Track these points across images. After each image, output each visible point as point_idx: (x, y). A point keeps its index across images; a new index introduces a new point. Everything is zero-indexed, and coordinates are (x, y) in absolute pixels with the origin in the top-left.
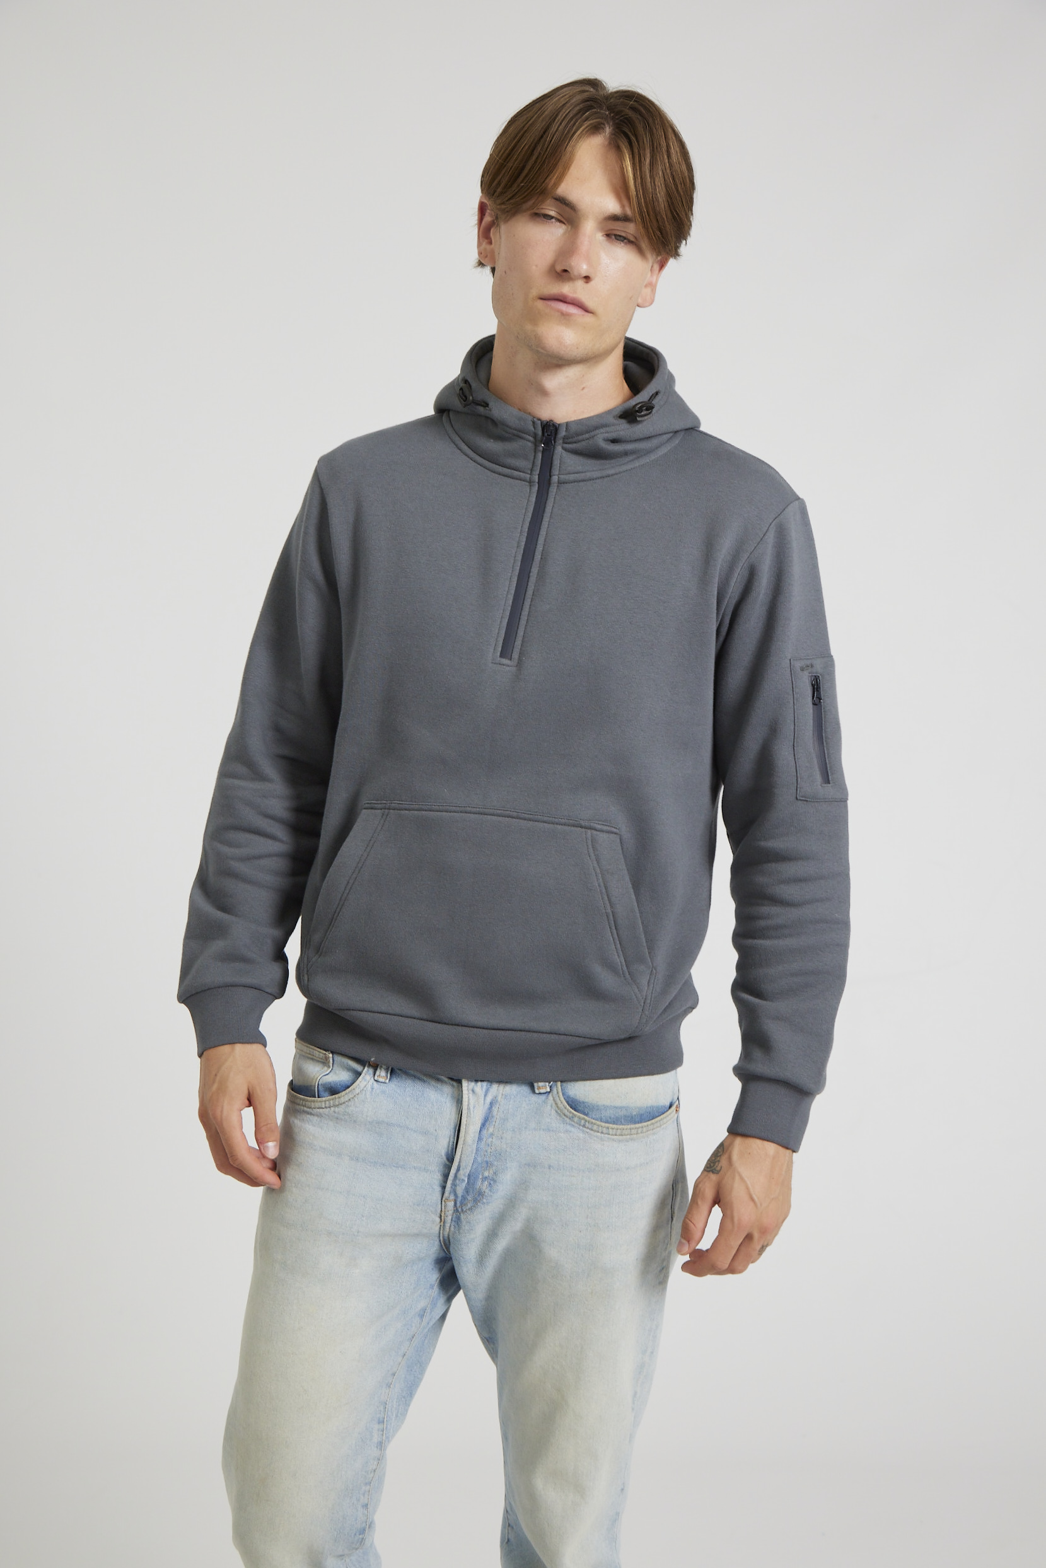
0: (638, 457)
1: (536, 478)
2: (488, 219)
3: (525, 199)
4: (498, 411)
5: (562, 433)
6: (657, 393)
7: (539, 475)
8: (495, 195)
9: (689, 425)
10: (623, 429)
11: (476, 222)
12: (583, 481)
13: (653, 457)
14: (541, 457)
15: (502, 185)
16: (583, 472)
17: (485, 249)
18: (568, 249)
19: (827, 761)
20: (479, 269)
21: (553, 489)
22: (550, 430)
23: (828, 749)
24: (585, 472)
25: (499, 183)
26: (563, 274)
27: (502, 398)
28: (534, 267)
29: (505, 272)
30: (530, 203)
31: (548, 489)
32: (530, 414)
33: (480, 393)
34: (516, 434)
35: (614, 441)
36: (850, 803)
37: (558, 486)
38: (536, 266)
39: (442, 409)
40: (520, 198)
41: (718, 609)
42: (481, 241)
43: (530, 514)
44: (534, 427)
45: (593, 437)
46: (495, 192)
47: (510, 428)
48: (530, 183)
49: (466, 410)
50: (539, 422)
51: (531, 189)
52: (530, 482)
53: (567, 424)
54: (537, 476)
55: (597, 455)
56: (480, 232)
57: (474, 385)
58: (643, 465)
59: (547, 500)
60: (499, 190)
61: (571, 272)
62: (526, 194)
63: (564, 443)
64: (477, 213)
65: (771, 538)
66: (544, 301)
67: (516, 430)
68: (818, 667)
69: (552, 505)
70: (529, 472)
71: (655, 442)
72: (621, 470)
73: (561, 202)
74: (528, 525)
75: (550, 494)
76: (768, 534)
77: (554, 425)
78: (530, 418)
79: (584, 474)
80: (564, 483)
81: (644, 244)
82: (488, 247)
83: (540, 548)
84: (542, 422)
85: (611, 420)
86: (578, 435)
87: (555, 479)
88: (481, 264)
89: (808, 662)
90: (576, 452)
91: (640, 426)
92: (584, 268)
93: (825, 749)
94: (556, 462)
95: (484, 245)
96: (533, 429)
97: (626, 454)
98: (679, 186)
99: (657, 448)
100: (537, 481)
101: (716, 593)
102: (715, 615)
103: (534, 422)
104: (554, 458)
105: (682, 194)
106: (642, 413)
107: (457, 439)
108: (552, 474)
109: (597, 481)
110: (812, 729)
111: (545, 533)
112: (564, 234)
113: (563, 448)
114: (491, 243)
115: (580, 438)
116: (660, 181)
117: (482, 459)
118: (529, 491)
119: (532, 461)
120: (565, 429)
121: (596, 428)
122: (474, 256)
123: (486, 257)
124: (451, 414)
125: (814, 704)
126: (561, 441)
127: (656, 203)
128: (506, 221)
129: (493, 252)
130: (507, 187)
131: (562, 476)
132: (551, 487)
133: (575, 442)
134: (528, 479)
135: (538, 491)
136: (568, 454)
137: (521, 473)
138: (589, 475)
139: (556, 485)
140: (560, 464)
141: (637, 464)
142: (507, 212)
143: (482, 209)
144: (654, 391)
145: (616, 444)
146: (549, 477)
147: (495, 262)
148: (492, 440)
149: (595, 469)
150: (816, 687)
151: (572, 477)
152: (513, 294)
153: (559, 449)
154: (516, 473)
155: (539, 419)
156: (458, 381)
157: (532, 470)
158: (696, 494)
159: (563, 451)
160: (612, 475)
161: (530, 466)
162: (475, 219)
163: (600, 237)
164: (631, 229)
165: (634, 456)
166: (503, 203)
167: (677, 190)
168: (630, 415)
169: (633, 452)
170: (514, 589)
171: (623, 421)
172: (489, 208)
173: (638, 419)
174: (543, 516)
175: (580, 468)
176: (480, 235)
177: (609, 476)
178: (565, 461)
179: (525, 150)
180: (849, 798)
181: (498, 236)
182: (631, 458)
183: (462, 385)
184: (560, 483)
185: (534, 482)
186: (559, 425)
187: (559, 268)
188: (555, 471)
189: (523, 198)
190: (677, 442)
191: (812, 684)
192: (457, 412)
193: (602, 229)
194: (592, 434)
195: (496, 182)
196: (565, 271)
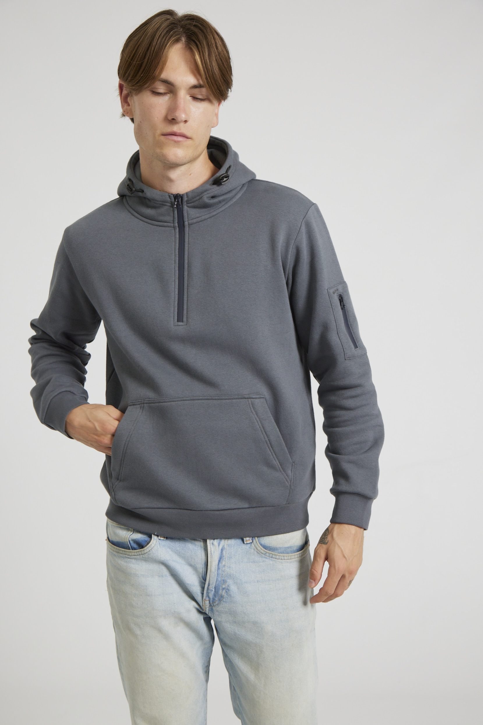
0: (227, 202)
1: (177, 225)
2: (125, 92)
3: (145, 83)
4: (149, 193)
5: (185, 199)
6: (230, 167)
7: (177, 223)
8: (128, 80)
9: (250, 179)
10: (216, 190)
11: (119, 93)
12: (201, 221)
13: (234, 200)
14: (177, 213)
15: (131, 76)
16: (200, 217)
17: (127, 109)
18: (173, 108)
19: (354, 337)
20: (123, 118)
21: (187, 229)
22: (178, 197)
23: (353, 331)
24: (201, 216)
25: (129, 75)
26: (173, 121)
27: (150, 186)
28: (156, 118)
29: (141, 122)
30: (147, 85)
31: (184, 229)
32: (166, 192)
33: (138, 185)
34: (162, 204)
35: (213, 197)
36: (369, 354)
37: (189, 227)
38: (157, 118)
39: (122, 196)
40: (143, 82)
41: (284, 272)
42: (123, 104)
43: (177, 245)
44: (170, 199)
45: (201, 198)
46: (127, 79)
47: (158, 201)
48: (146, 73)
49: (133, 195)
50: (172, 195)
51: (147, 77)
52: (174, 227)
53: (187, 193)
54: (177, 224)
55: (205, 206)
56: (122, 99)
57: (134, 181)
58: (230, 206)
59: (184, 235)
60: (129, 79)
61: (177, 120)
62: (145, 80)
63: (187, 203)
64: (118, 89)
65: (303, 229)
66: (165, 136)
67: (161, 202)
68: (341, 290)
69: (188, 237)
70: (172, 222)
71: (234, 192)
72: (219, 211)
73: (166, 83)
74: (178, 250)
75: (185, 231)
76: (301, 228)
77: (180, 195)
78: (167, 194)
79: (200, 218)
80: (191, 225)
81: (212, 98)
82: (128, 108)
83: (186, 261)
84: (174, 195)
85: (208, 186)
86: (193, 198)
87: (186, 223)
88: (123, 115)
89: (335, 288)
90: (194, 207)
91: (224, 186)
92: (183, 117)
93: (351, 330)
94: (185, 214)
95: (126, 107)
96: (170, 200)
97: (220, 202)
98: (224, 63)
99: (236, 195)
100: (177, 226)
101: (281, 264)
102: (283, 276)
103: (169, 196)
104: (184, 212)
105: (226, 66)
106: (224, 180)
107: (131, 210)
108: (184, 221)
109: (208, 220)
110: (344, 322)
111: (187, 253)
112: (170, 98)
113: (187, 206)
114: (129, 105)
115: (195, 199)
116: (214, 64)
117: (146, 219)
118: (174, 232)
119: (172, 216)
120: (186, 197)
121: (202, 193)
122: (120, 110)
123: (128, 113)
124: (127, 197)
125: (342, 309)
126: (185, 203)
127: (214, 76)
128: (137, 94)
129: (131, 110)
130: (134, 76)
131: (190, 221)
132: (185, 228)
133: (193, 202)
134: (172, 226)
135: (179, 231)
136: (191, 209)
137: (168, 223)
138: (203, 218)
139: (187, 226)
140: (187, 215)
141: (227, 206)
142: (136, 90)
143: (121, 87)
144: (228, 166)
145: (214, 198)
146: (183, 223)
147: (133, 116)
148: (150, 209)
149: (206, 214)
150: (341, 299)
151: (195, 221)
152: (146, 133)
153: (185, 208)
154: (166, 224)
155: (172, 194)
156: (126, 180)
157: (173, 221)
158: (260, 214)
159: (188, 208)
160: (215, 215)
161: (172, 219)
162: (117, 92)
163: (189, 98)
164: (204, 90)
165: (225, 202)
166: (133, 86)
167: (224, 65)
168: (217, 182)
169: (223, 200)
170: (178, 285)
171: (215, 186)
172: (125, 86)
173: (223, 183)
174: (184, 244)
175: (198, 215)
176: (122, 101)
177: (214, 216)
178: (190, 213)
179: (140, 56)
180: (367, 352)
181: (133, 102)
182: (223, 203)
183: (129, 182)
184: (189, 225)
185: (176, 227)
186: (183, 195)
187: (170, 118)
188: (186, 219)
189: (144, 83)
190: (245, 189)
191: (339, 299)
192: (129, 196)
193: (189, 94)
194: (201, 196)
195: (127, 74)
196: (173, 119)
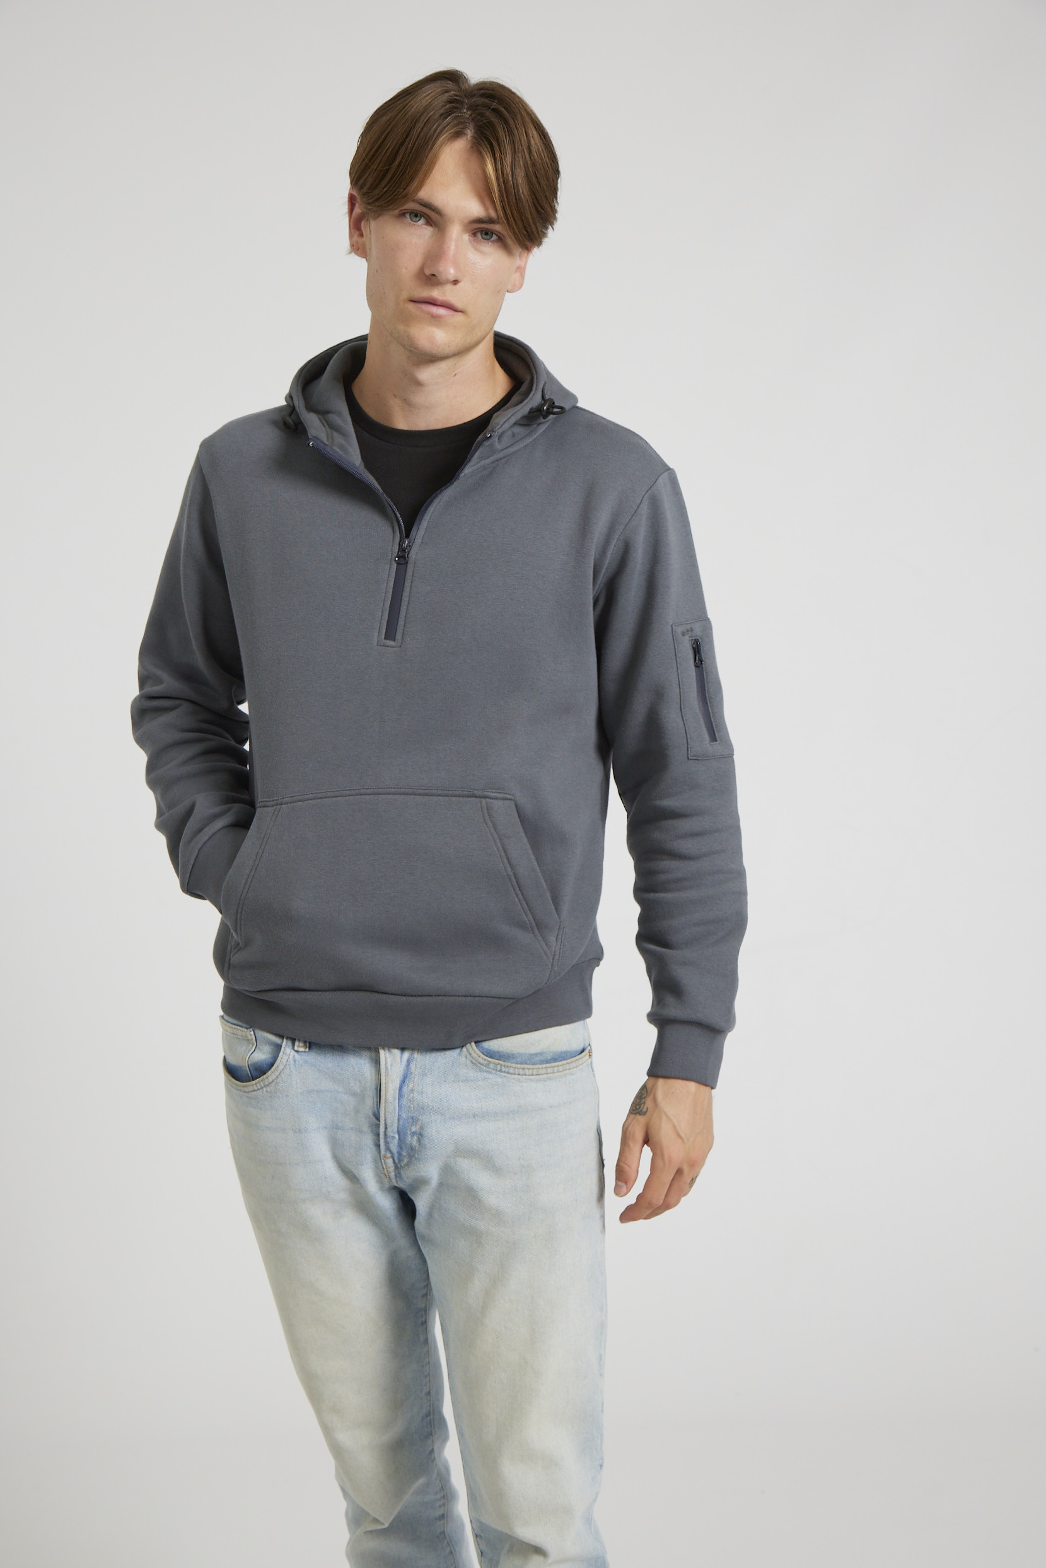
2: (358, 210)
17: (358, 243)
18: (435, 255)
19: (713, 720)
23: (712, 709)
26: (430, 278)
28: (403, 272)
36: (737, 758)
38: (405, 272)
42: (353, 232)
46: (363, 188)
56: (351, 224)
60: (367, 185)
61: (439, 277)
62: (392, 195)
65: (645, 509)
66: (415, 305)
68: (698, 631)
76: (641, 506)
82: (361, 240)
89: (688, 627)
92: (451, 272)
93: (710, 708)
95: (356, 238)
110: (696, 690)
112: (432, 235)
114: (362, 234)
123: (360, 250)
125: (696, 666)
129: (364, 243)
130: (374, 187)
142: (375, 212)
143: (352, 203)
150: (697, 650)
152: (385, 293)
163: (467, 238)
170: (395, 571)
172: (358, 201)
176: (352, 228)
179: (388, 153)
180: (735, 753)
181: (368, 230)
187: (428, 272)
191: (693, 648)
193: (468, 231)
196: (434, 275)
